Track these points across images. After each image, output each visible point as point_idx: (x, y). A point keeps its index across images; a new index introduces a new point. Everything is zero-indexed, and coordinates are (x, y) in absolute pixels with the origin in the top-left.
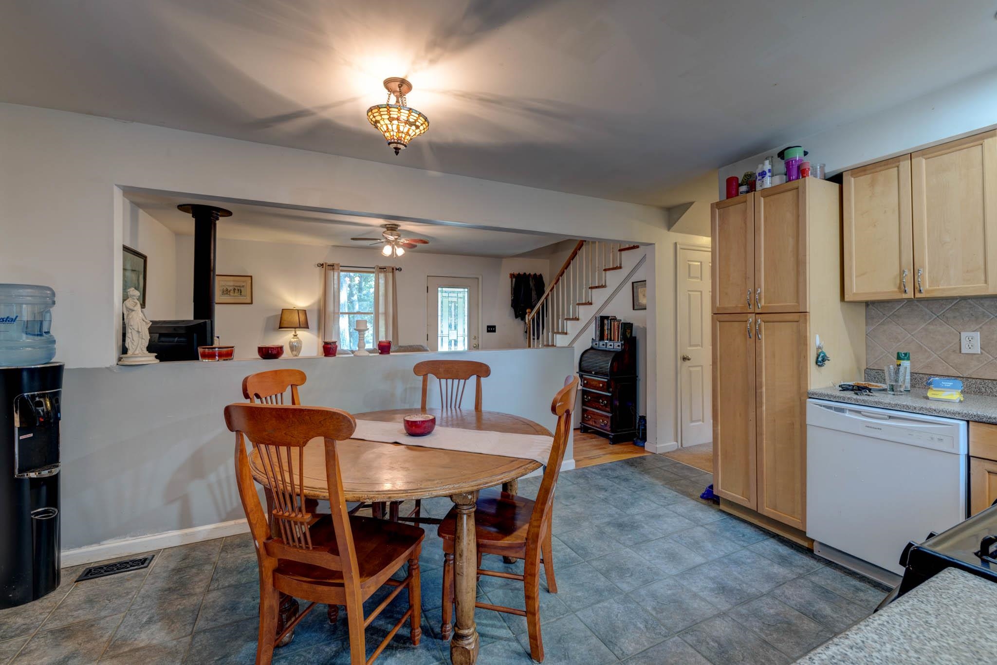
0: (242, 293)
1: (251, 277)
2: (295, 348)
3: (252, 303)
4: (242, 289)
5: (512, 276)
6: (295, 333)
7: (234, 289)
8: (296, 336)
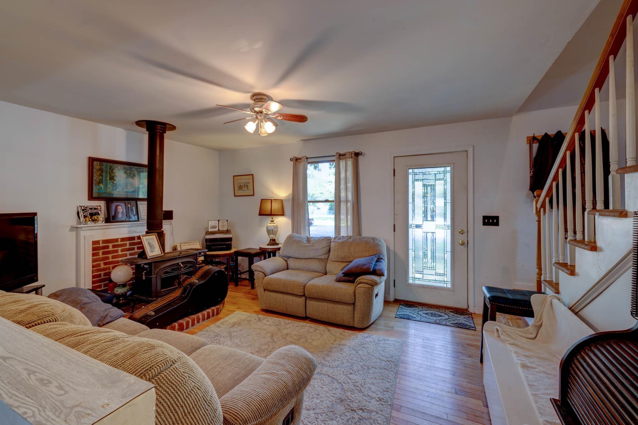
0: (249, 188)
1: (252, 175)
2: (271, 232)
3: (253, 195)
4: (248, 184)
5: (532, 140)
6: (272, 219)
7: (244, 185)
8: (273, 221)
